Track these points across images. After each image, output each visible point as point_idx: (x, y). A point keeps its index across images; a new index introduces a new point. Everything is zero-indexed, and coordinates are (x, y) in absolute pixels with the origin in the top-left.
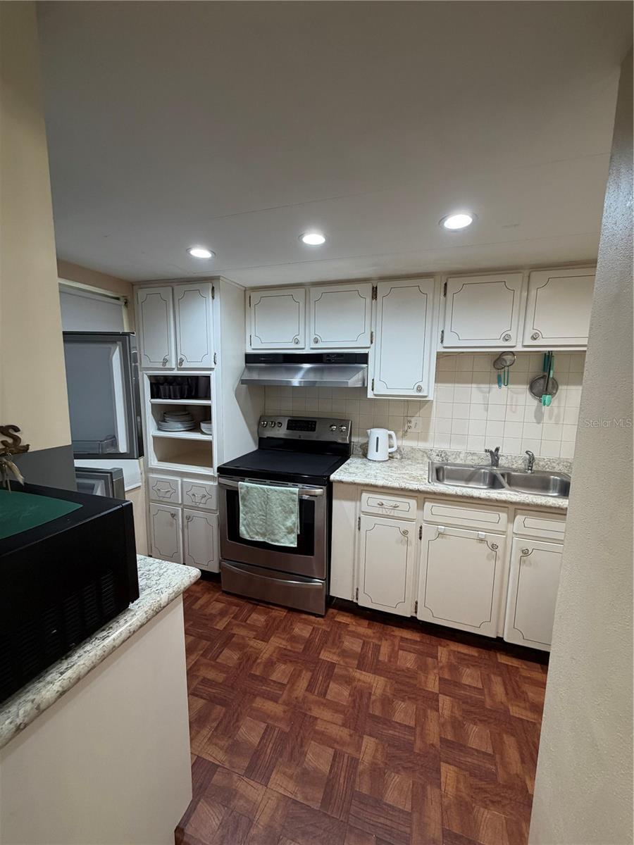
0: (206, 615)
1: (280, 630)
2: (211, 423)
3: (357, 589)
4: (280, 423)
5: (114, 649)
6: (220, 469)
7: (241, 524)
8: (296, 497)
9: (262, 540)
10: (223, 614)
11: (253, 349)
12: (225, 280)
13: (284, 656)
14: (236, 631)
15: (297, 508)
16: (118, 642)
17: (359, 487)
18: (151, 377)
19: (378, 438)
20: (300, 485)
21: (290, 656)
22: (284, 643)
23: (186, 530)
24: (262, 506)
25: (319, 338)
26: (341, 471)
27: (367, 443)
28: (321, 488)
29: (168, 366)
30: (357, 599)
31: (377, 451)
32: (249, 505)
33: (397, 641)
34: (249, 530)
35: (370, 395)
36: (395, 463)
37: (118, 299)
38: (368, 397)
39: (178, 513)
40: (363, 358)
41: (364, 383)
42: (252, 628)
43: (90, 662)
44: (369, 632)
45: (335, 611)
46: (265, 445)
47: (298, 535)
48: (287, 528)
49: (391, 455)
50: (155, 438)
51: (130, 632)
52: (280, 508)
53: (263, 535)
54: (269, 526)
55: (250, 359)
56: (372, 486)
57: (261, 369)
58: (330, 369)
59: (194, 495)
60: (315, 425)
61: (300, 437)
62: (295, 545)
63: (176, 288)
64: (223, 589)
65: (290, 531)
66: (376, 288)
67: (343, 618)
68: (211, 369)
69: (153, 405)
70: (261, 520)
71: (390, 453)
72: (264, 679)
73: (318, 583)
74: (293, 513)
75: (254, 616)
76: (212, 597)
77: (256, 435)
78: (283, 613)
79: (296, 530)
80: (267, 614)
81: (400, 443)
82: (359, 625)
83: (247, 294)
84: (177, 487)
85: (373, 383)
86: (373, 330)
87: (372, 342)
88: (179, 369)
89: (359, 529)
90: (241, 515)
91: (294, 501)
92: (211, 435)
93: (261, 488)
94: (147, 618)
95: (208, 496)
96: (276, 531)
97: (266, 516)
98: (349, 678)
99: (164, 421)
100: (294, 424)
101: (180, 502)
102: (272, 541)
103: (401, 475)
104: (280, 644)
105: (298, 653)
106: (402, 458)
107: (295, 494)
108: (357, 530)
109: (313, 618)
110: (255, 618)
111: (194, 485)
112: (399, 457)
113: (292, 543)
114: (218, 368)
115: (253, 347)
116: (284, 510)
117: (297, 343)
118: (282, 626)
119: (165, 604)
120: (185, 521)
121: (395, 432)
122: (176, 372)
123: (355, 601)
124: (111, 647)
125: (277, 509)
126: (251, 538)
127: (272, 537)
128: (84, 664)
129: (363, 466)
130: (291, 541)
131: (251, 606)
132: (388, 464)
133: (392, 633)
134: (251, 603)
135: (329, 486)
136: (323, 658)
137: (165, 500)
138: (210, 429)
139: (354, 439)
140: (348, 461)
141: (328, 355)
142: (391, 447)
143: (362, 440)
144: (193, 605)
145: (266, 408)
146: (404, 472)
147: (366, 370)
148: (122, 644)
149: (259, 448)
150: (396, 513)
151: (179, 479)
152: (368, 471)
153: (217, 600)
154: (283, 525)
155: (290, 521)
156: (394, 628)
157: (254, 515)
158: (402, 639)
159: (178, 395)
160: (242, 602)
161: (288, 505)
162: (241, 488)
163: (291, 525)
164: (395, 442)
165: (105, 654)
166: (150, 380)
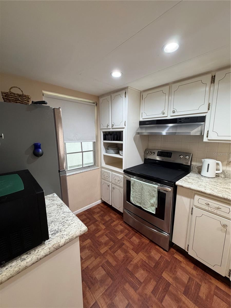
0: (115, 230)
1: (145, 250)
2: (122, 151)
3: (188, 245)
4: (154, 153)
5: (26, 268)
6: (124, 171)
7: (131, 196)
8: (156, 190)
9: (139, 206)
10: (122, 232)
11: (143, 119)
12: (130, 88)
13: (144, 266)
14: (125, 242)
15: (156, 195)
16: (29, 264)
17: (193, 191)
18: (103, 132)
19: (209, 164)
20: (159, 184)
21: (147, 267)
22: (145, 258)
23: (112, 192)
24: (140, 190)
25: (175, 110)
26: (183, 180)
27: (201, 166)
28: (170, 188)
29: (108, 128)
30: (188, 250)
31: (208, 171)
32: (135, 189)
33: (213, 288)
34: (134, 200)
35: (205, 139)
36: (220, 180)
37: (94, 103)
38: (204, 141)
39: (110, 185)
40: (202, 119)
41: (201, 133)
42: (132, 243)
43: (10, 274)
44: (194, 272)
45: (175, 251)
46: (147, 162)
47: (156, 208)
48: (151, 204)
49: (217, 175)
50: (104, 155)
51: (38, 259)
52: (148, 193)
53: (140, 204)
54: (143, 200)
55: (142, 123)
56: (202, 192)
57: (146, 128)
58: (181, 126)
59: (115, 179)
60: (171, 155)
61: (163, 160)
62: (154, 213)
63: (112, 95)
64: (124, 220)
65: (152, 205)
66: (215, 76)
67: (179, 257)
68: (123, 128)
69: (104, 143)
70: (140, 197)
71: (216, 174)
72: (132, 274)
73: (166, 234)
74: (154, 197)
75: (134, 238)
76: (119, 222)
77: (143, 157)
78: (147, 241)
79: (155, 206)
80: (140, 239)
81: (225, 168)
82: (188, 265)
83: (141, 94)
84: (110, 176)
85: (208, 133)
86: (210, 102)
87: (209, 109)
88: (112, 129)
89: (192, 214)
90: (131, 192)
91: (155, 191)
92: (122, 156)
93: (140, 182)
94: (50, 252)
95: (120, 181)
96: (146, 204)
97: (142, 195)
98: (178, 298)
99: (108, 149)
100: (161, 154)
101: (111, 181)
102: (144, 207)
103: (224, 189)
104: (143, 258)
105: (151, 267)
106: (225, 177)
107: (156, 188)
108: (190, 214)
109: (162, 250)
110: (135, 239)
111: (115, 176)
112: (223, 176)
113: (153, 211)
114: (126, 127)
115: (143, 118)
116: (150, 194)
117: (163, 114)
118: (146, 248)
119: (63, 245)
120: (112, 189)
121: (221, 161)
122: (111, 130)
123: (186, 250)
124: (24, 266)
125: (146, 194)
126: (135, 203)
127: (144, 206)
128: (6, 275)
129: (197, 179)
130: (153, 210)
131: (134, 232)
132: (215, 180)
133: (210, 280)
134: (134, 230)
135: (175, 188)
136: (164, 276)
137: (106, 179)
138: (122, 153)
139: (193, 163)
140: (188, 175)
141: (180, 119)
142: (217, 170)
143: (198, 164)
144: (111, 224)
145: (149, 145)
146: (226, 187)
147: (203, 125)
148: (31, 265)
149: (144, 163)
150: (218, 212)
151: (111, 172)
152: (200, 183)
153: (121, 225)
154: (149, 202)
155: (153, 201)
156: (212, 277)
157: (136, 193)
158: (217, 288)
159: (112, 139)
160: (130, 229)
161: (152, 193)
162: (132, 181)
163: (153, 202)
164: (221, 168)
165: (20, 270)
166: (103, 133)
